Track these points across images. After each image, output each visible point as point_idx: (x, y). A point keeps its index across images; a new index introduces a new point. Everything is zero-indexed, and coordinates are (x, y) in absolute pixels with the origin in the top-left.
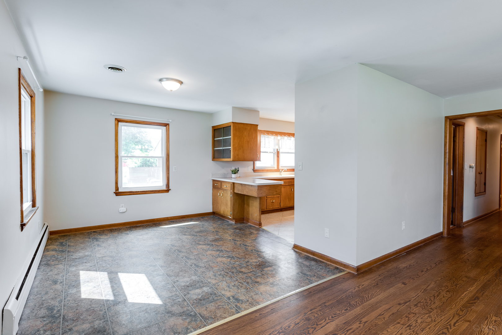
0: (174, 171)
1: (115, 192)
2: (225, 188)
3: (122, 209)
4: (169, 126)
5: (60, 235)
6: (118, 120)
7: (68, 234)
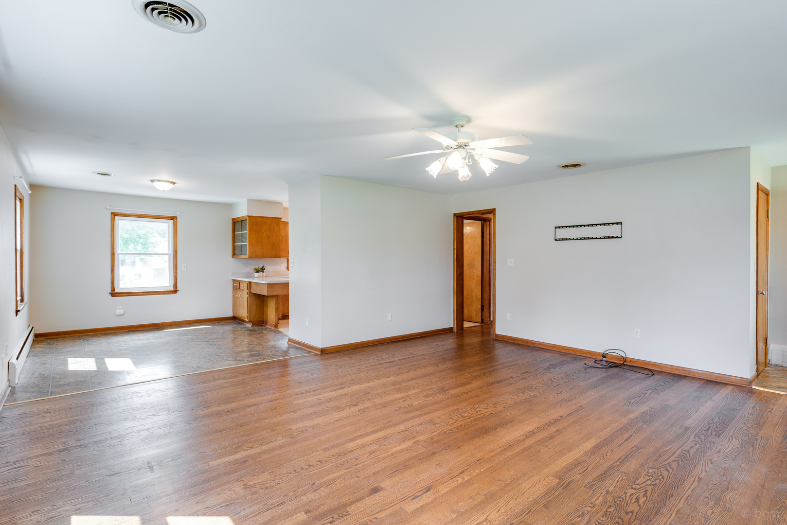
0: (183, 269)
1: (110, 292)
2: (243, 288)
3: (120, 311)
4: (176, 219)
5: (47, 338)
6: (114, 214)
7: (56, 337)
